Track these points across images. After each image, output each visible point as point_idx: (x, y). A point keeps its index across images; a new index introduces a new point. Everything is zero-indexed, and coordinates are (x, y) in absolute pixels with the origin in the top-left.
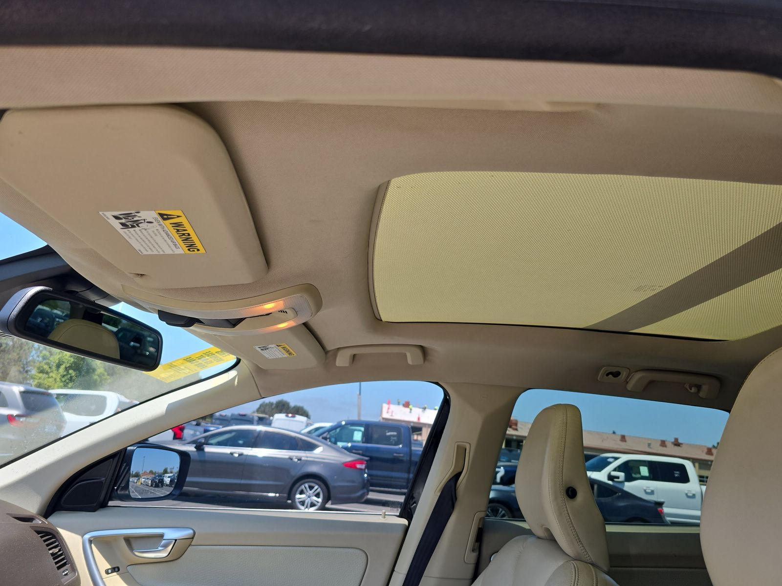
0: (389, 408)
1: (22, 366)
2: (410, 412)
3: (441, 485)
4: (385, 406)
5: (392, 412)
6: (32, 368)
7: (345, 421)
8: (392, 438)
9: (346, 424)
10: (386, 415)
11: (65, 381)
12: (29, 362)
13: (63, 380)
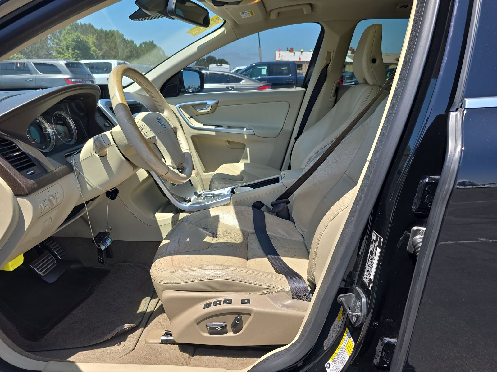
0: (280, 54)
1: (46, 51)
2: (294, 55)
3: (320, 71)
4: (277, 53)
5: (282, 56)
6: (52, 51)
7: (255, 63)
8: (285, 71)
9: (256, 65)
10: (278, 59)
11: (75, 56)
12: (49, 48)
13: (74, 56)
